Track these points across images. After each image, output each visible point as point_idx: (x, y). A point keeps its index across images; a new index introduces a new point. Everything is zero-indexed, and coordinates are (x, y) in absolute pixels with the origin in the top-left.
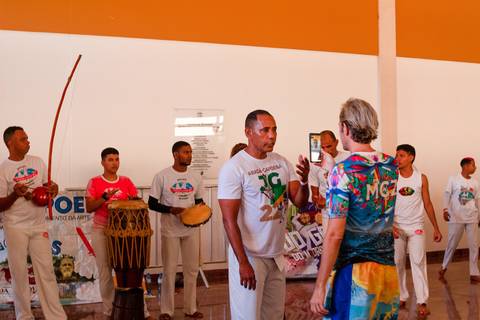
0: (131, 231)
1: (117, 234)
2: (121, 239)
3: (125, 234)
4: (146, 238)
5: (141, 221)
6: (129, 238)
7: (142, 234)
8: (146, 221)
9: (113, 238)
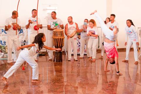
0: (59, 37)
1: (55, 37)
2: (56, 39)
3: (57, 38)
4: (63, 39)
5: (61, 34)
6: (58, 39)
7: (62, 38)
8: (63, 34)
9: (54, 39)
